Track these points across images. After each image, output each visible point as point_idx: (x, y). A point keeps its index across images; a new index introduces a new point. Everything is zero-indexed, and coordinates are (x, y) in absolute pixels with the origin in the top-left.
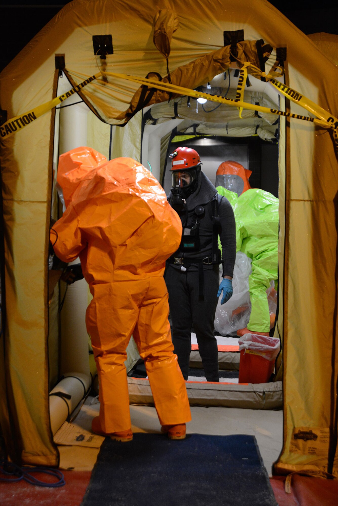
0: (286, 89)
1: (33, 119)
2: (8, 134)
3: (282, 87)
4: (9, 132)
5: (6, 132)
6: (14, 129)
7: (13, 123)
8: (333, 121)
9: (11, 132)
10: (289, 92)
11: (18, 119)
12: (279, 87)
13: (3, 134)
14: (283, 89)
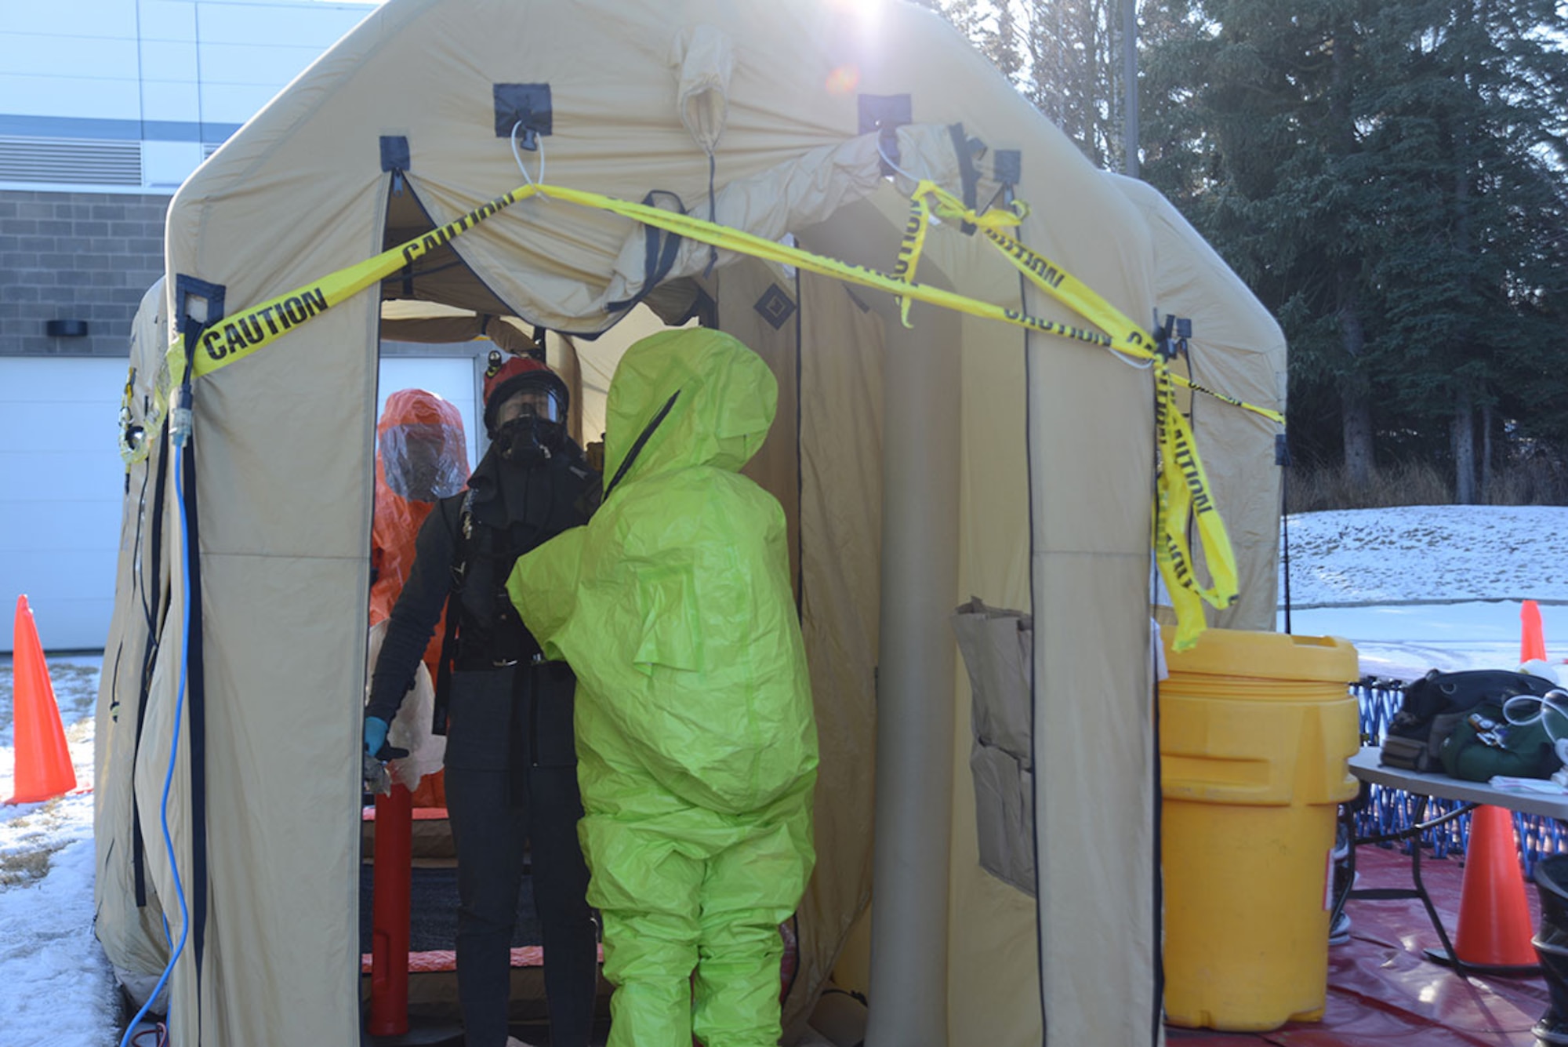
0: (1025, 256)
1: (316, 310)
2: (233, 350)
3: (1016, 250)
4: (237, 346)
5: (227, 347)
6: (255, 336)
7: (252, 317)
8: (1140, 341)
9: (244, 345)
10: (1032, 264)
11: (271, 308)
12: (1009, 248)
13: (218, 352)
14: (1018, 256)
